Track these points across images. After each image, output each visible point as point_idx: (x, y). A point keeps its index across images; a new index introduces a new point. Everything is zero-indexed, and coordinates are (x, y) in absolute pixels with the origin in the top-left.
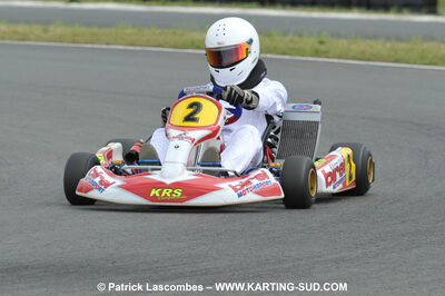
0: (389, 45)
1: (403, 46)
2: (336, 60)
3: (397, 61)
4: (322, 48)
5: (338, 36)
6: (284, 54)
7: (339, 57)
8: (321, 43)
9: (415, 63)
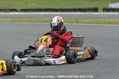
0: (94, 20)
1: (97, 20)
2: (82, 24)
3: (98, 24)
4: (78, 21)
5: (79, 18)
6: (69, 23)
7: (83, 23)
8: (77, 20)
9: (102, 24)
